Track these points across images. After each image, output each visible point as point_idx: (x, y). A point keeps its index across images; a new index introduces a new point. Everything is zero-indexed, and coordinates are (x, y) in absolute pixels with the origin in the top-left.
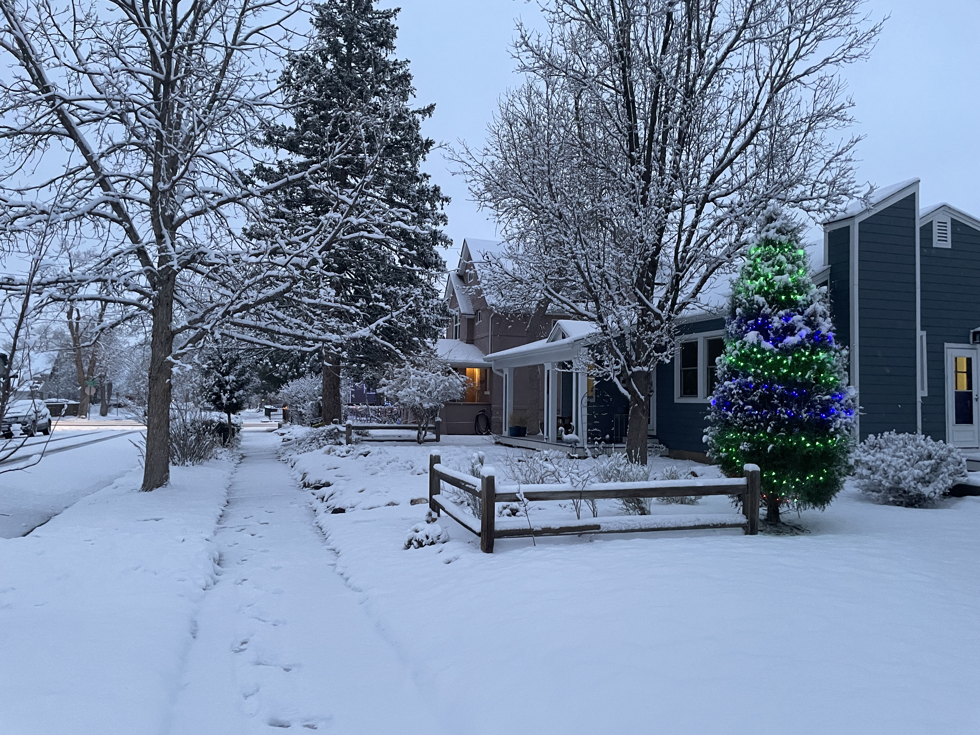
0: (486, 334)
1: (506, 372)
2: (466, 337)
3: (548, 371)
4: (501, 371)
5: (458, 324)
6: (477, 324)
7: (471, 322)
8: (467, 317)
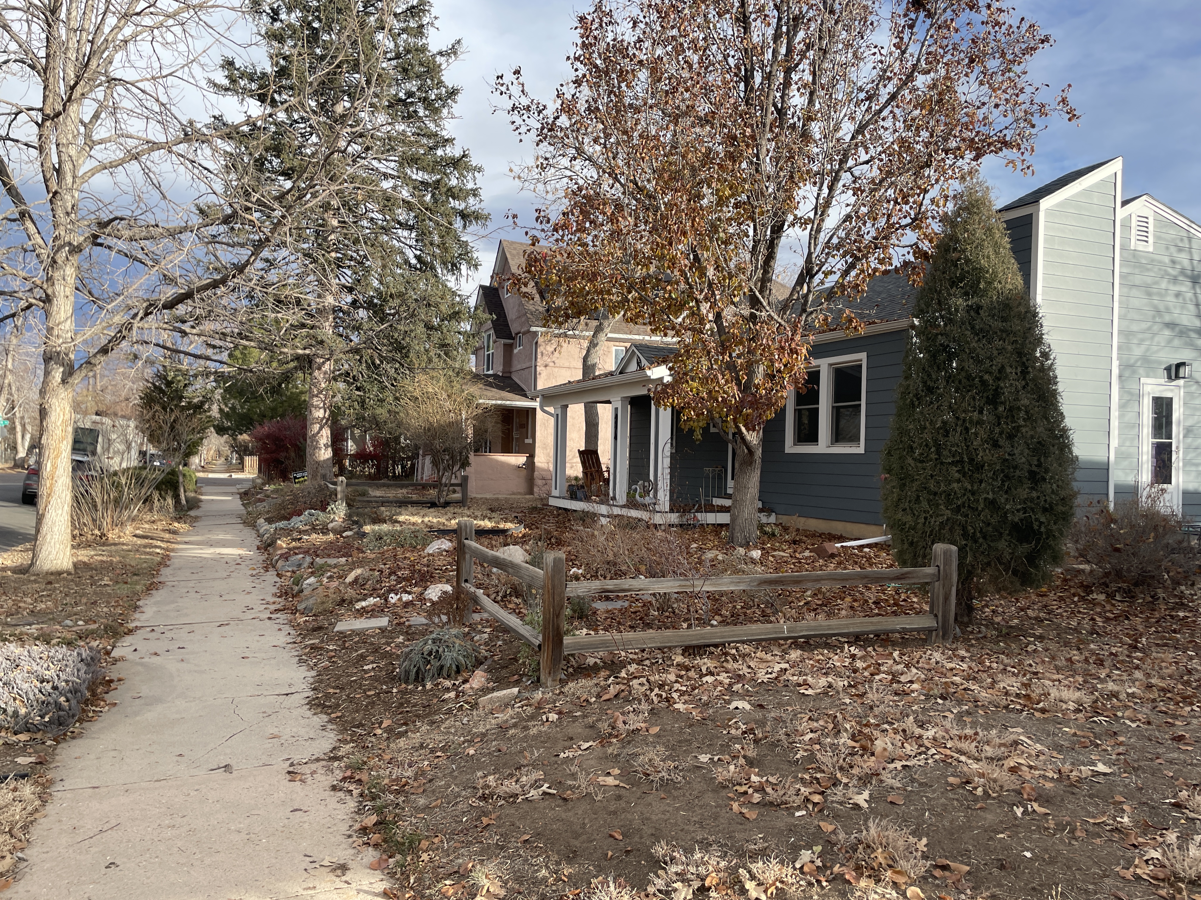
0: (527, 365)
1: (558, 410)
2: (501, 368)
3: (617, 409)
5: (491, 352)
6: (515, 351)
7: (508, 349)
8: (503, 342)
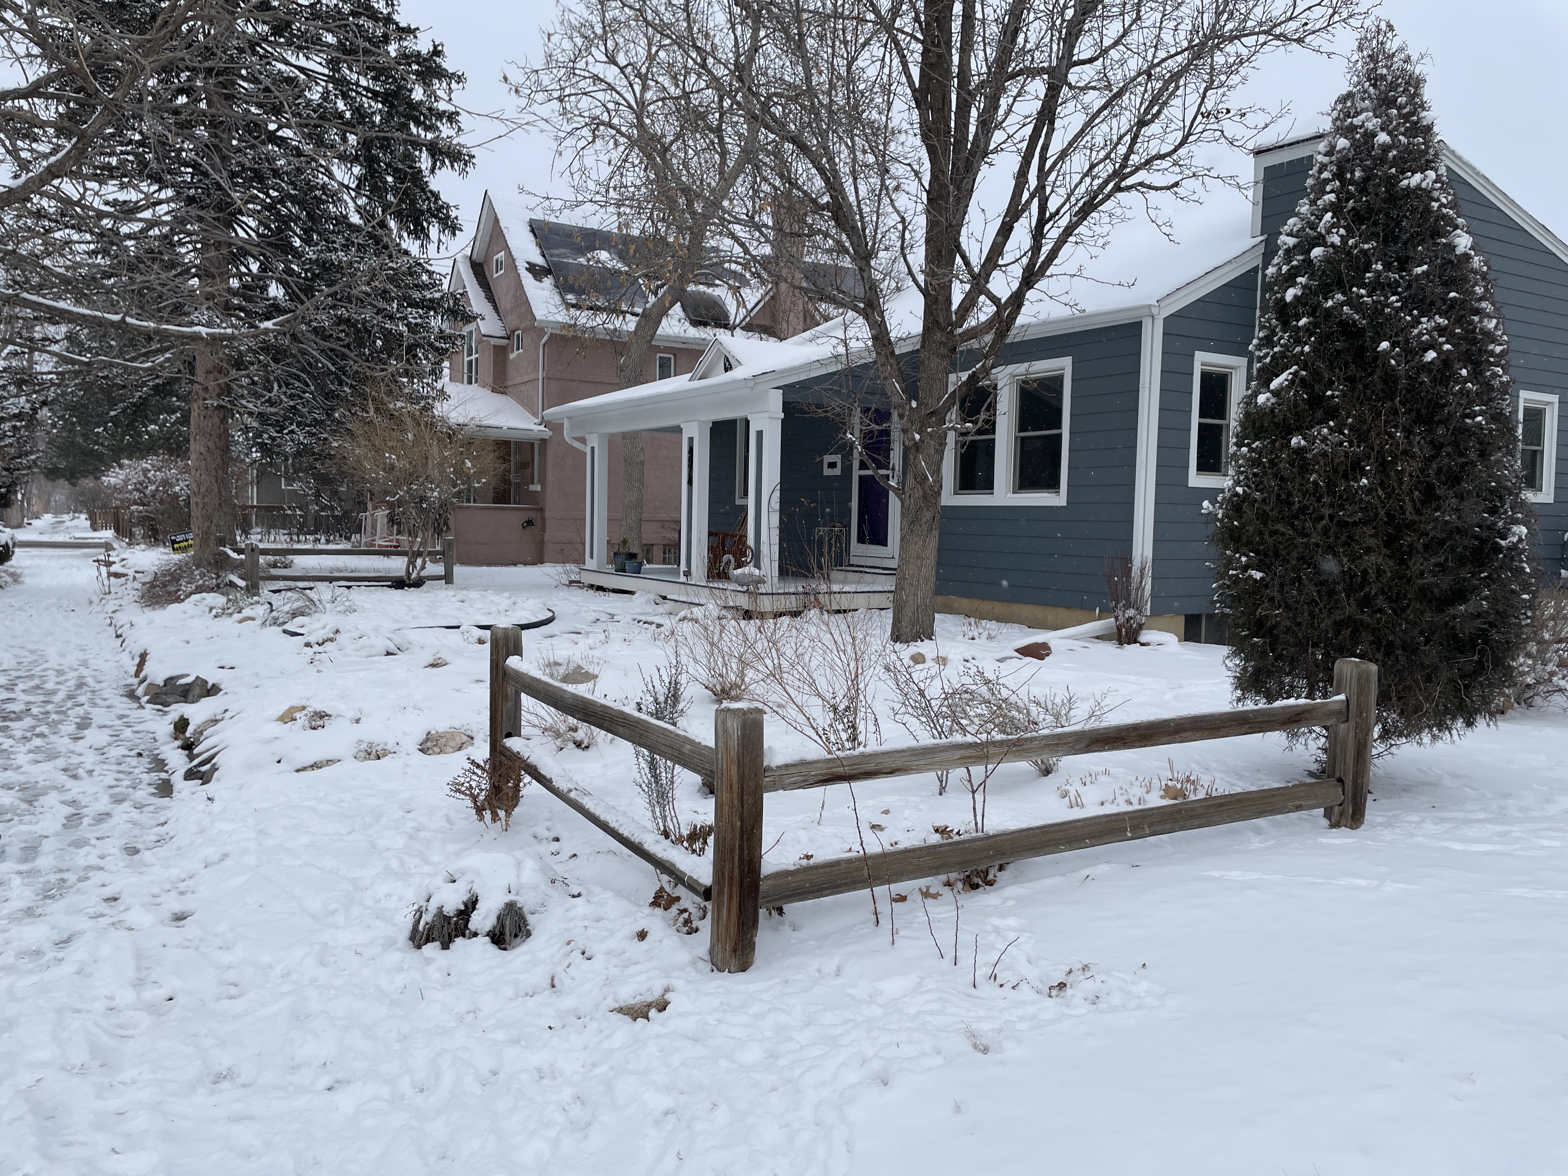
0: (532, 376)
1: (593, 441)
2: (490, 380)
3: (691, 440)
4: (583, 441)
5: (473, 357)
6: (512, 356)
7: (501, 353)
8: (493, 341)
